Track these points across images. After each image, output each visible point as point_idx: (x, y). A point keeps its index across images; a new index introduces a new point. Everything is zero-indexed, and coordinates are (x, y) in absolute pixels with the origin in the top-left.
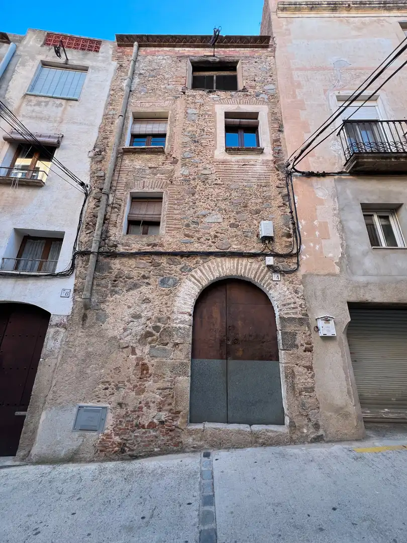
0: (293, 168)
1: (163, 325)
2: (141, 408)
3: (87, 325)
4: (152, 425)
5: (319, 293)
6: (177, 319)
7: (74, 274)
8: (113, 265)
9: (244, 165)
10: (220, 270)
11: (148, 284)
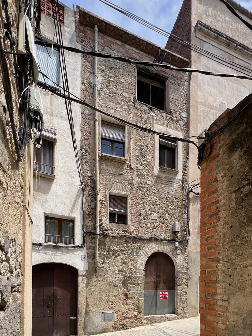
0: (192, 190)
1: (133, 275)
2: (127, 311)
3: (98, 275)
4: (132, 317)
5: (193, 261)
6: (138, 272)
7: (86, 246)
8: (106, 242)
9: (168, 181)
10: (156, 248)
11: (125, 254)
